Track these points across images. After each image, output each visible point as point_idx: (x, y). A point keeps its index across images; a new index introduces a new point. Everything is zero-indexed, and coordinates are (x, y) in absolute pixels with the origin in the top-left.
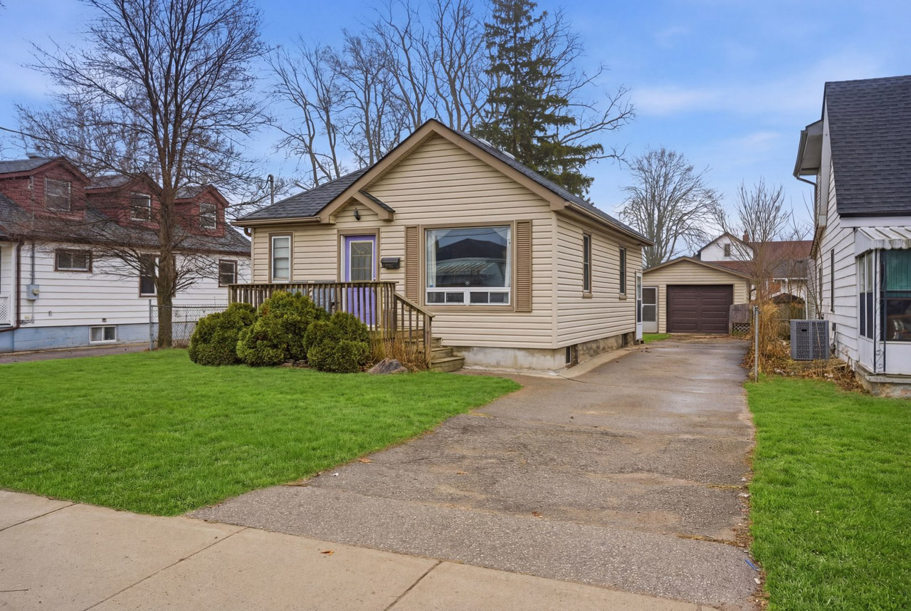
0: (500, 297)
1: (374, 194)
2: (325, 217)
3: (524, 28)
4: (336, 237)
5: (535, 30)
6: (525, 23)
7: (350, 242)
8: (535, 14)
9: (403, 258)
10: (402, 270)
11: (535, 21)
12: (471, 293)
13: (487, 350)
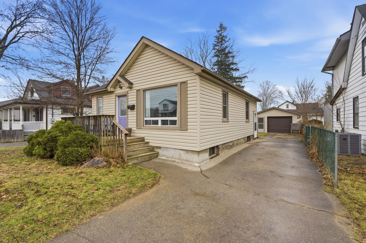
0: (174, 123)
1: (126, 77)
2: (109, 89)
3: (224, 44)
4: (114, 97)
5: (226, 44)
6: (224, 42)
7: (120, 99)
8: (226, 40)
9: (135, 104)
10: (135, 110)
11: (227, 41)
12: (162, 120)
13: (168, 149)
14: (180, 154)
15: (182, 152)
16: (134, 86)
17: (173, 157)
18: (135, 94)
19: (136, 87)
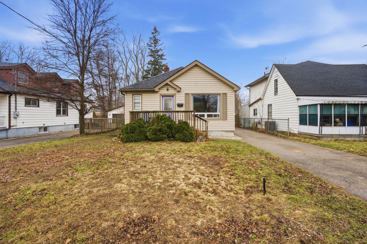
2: (156, 89)
4: (159, 96)
7: (164, 98)
9: (184, 103)
10: (184, 107)
12: (207, 114)
13: (213, 132)
14: (222, 134)
15: (223, 132)
16: (182, 90)
17: (217, 136)
18: (184, 96)
19: (184, 91)
